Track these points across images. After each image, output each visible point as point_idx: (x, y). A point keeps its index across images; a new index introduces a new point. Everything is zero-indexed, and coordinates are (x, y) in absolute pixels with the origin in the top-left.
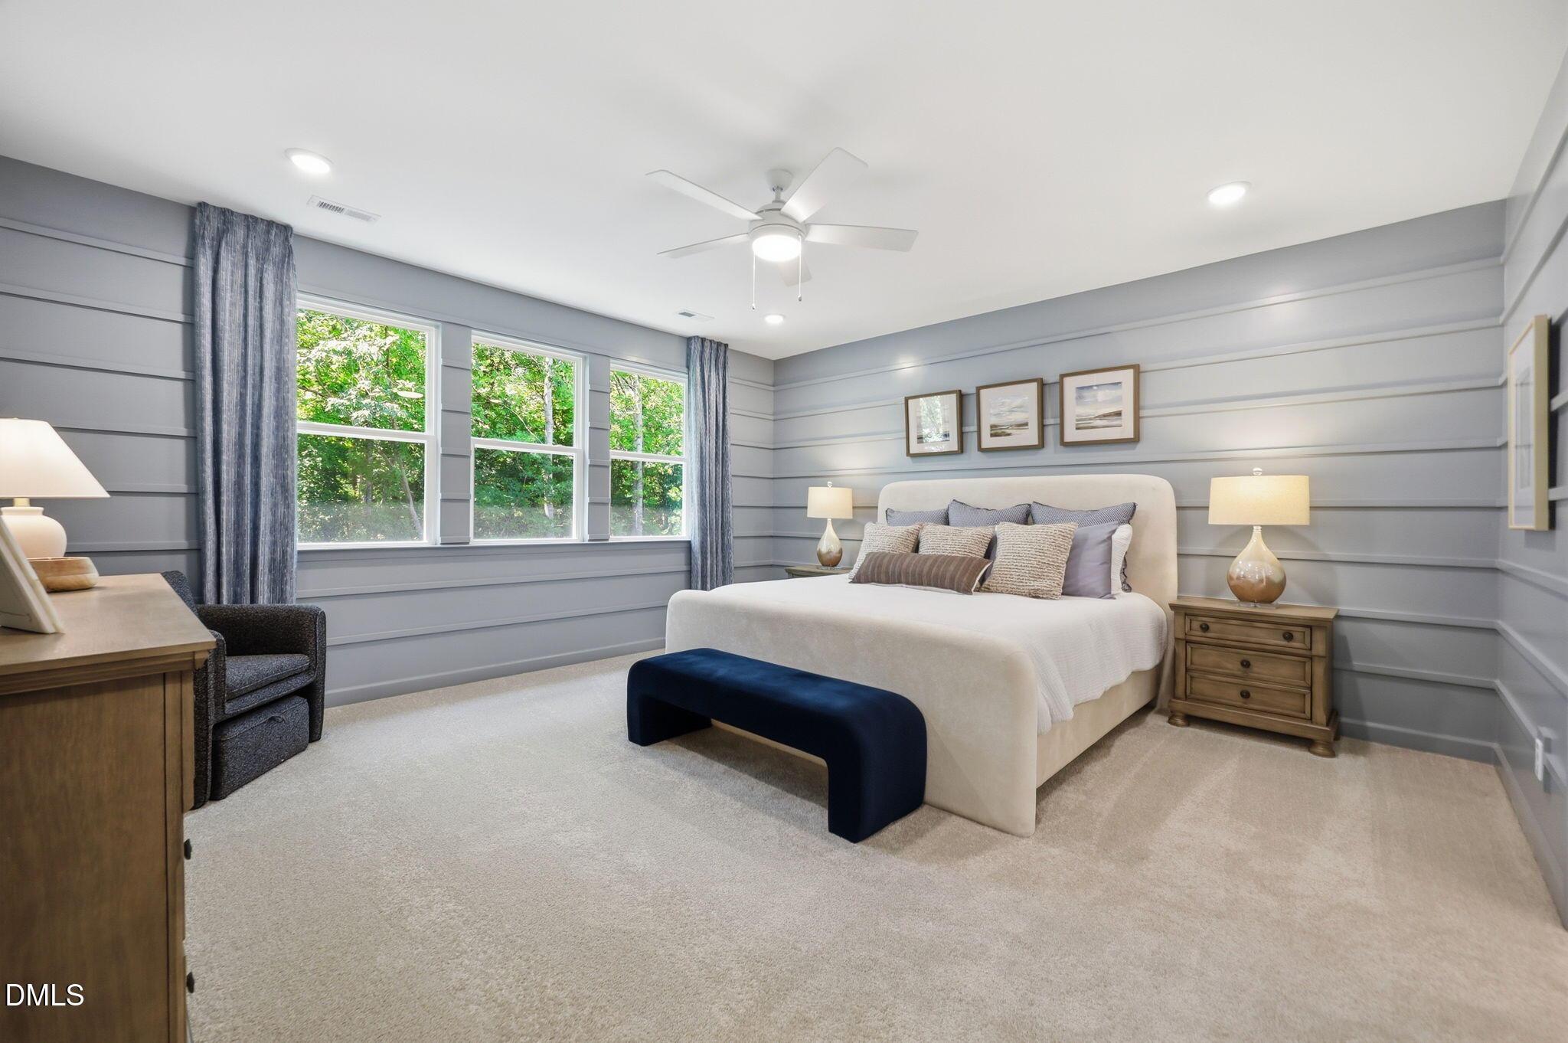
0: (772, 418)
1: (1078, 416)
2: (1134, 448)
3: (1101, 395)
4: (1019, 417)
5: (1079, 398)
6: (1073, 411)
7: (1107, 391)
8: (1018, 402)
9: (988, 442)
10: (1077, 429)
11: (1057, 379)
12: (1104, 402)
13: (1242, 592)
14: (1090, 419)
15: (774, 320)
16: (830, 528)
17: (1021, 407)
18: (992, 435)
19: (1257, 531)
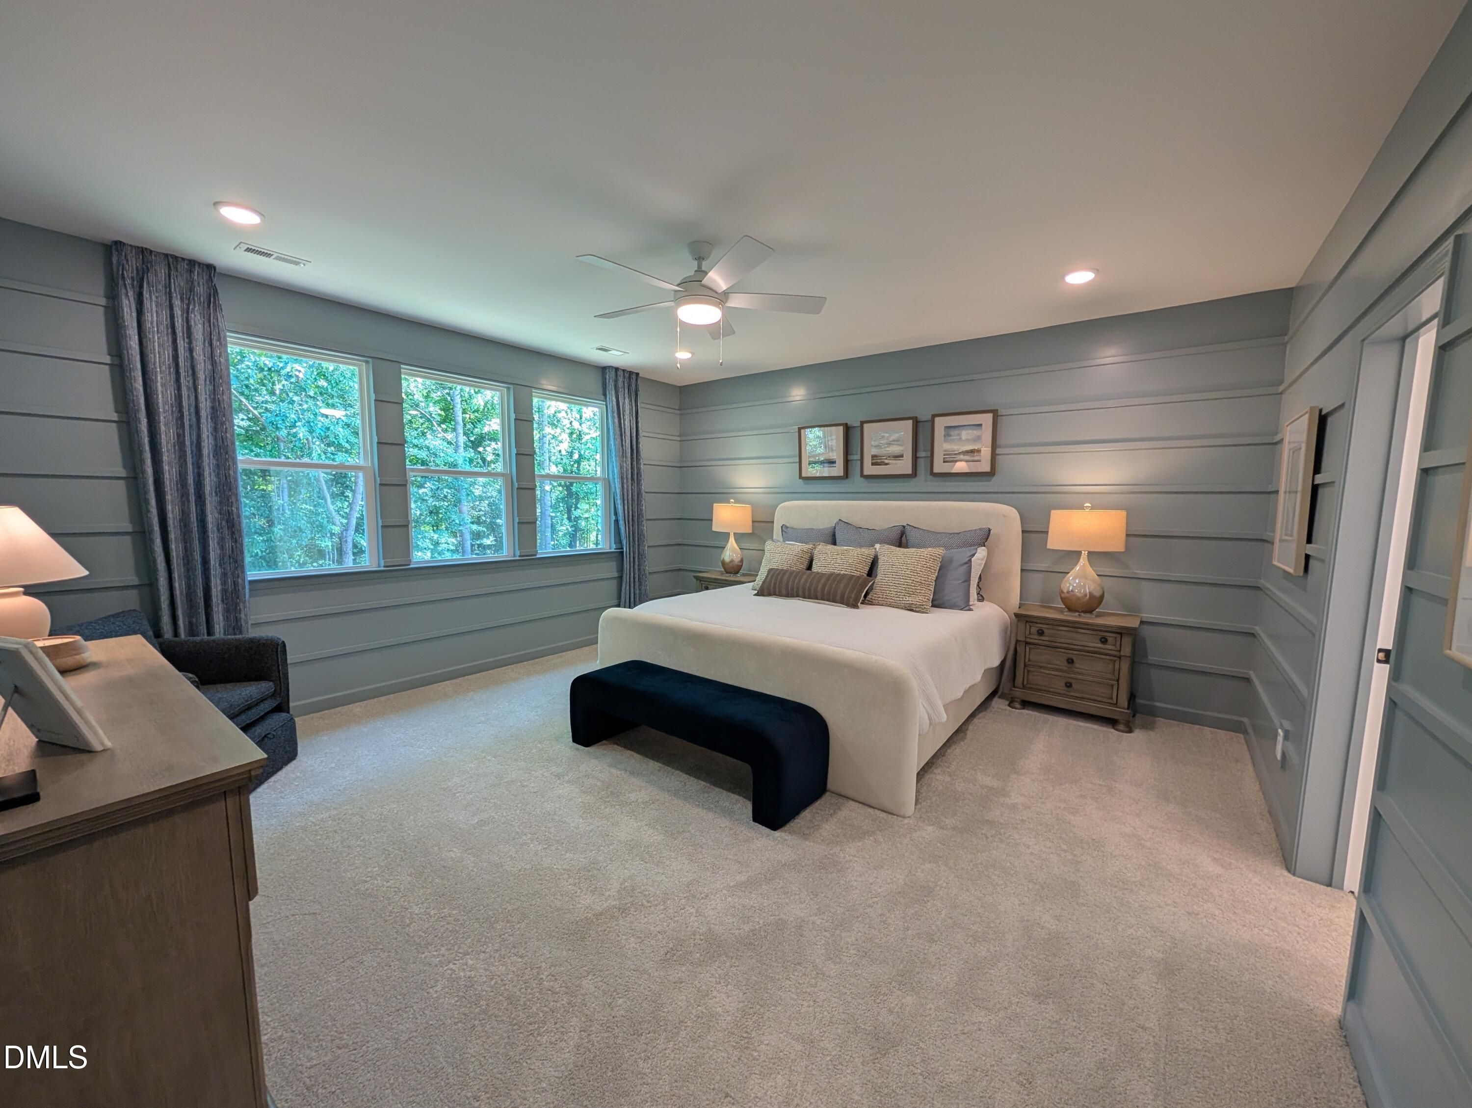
0: (678, 439)
1: (945, 451)
2: (990, 481)
3: (965, 434)
4: (895, 449)
5: (947, 435)
6: (941, 446)
7: (970, 431)
8: (895, 436)
9: (869, 470)
10: (944, 462)
11: (929, 417)
12: (967, 440)
13: (1070, 604)
14: (955, 454)
15: (683, 355)
16: (732, 539)
17: (897, 441)
18: (873, 464)
19: (1084, 554)
